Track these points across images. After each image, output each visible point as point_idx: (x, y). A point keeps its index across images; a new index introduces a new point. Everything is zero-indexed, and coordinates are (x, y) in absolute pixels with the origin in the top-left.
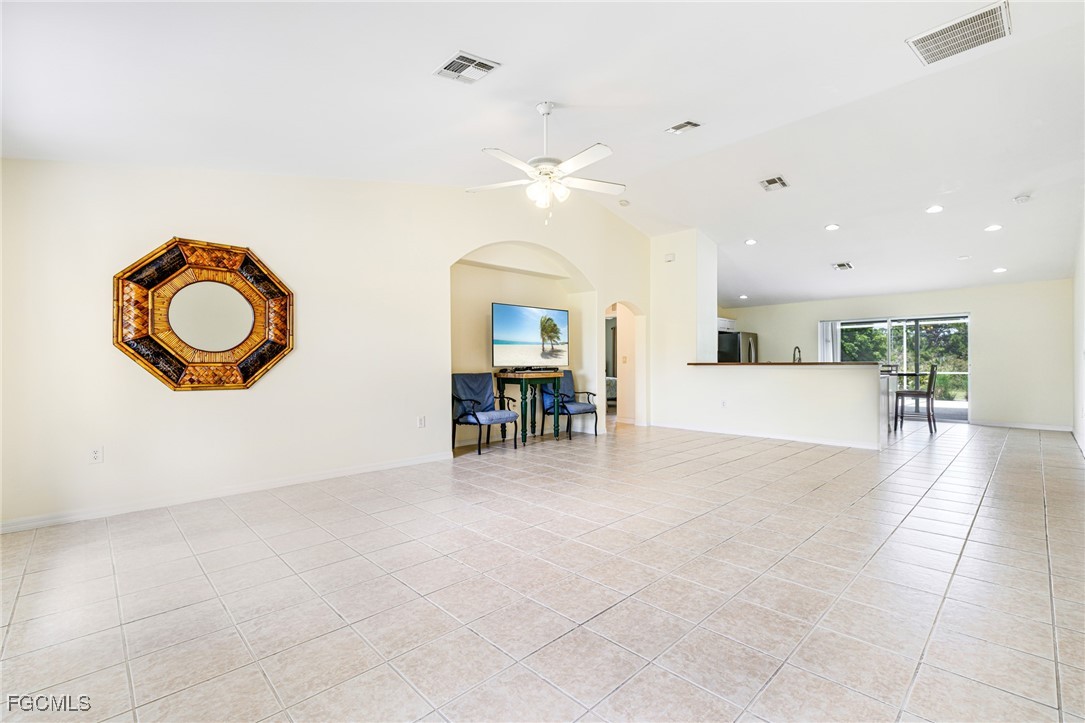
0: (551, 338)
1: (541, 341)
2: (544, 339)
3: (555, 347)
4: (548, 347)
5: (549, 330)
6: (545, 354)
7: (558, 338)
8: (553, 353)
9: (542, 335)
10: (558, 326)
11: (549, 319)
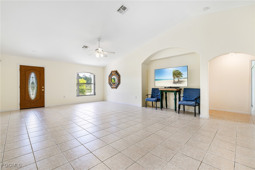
0: (178, 77)
1: (173, 78)
2: (174, 78)
3: (180, 80)
4: (176, 80)
5: (177, 74)
6: (174, 82)
7: (182, 77)
8: (179, 82)
9: (173, 76)
10: (181, 72)
11: (177, 71)
